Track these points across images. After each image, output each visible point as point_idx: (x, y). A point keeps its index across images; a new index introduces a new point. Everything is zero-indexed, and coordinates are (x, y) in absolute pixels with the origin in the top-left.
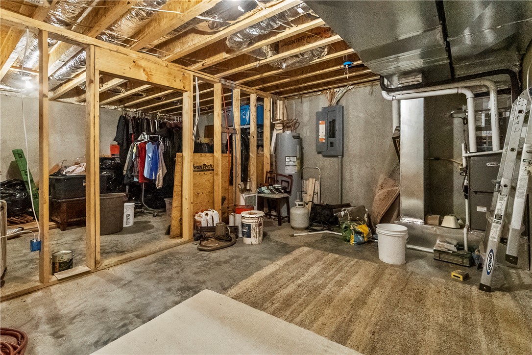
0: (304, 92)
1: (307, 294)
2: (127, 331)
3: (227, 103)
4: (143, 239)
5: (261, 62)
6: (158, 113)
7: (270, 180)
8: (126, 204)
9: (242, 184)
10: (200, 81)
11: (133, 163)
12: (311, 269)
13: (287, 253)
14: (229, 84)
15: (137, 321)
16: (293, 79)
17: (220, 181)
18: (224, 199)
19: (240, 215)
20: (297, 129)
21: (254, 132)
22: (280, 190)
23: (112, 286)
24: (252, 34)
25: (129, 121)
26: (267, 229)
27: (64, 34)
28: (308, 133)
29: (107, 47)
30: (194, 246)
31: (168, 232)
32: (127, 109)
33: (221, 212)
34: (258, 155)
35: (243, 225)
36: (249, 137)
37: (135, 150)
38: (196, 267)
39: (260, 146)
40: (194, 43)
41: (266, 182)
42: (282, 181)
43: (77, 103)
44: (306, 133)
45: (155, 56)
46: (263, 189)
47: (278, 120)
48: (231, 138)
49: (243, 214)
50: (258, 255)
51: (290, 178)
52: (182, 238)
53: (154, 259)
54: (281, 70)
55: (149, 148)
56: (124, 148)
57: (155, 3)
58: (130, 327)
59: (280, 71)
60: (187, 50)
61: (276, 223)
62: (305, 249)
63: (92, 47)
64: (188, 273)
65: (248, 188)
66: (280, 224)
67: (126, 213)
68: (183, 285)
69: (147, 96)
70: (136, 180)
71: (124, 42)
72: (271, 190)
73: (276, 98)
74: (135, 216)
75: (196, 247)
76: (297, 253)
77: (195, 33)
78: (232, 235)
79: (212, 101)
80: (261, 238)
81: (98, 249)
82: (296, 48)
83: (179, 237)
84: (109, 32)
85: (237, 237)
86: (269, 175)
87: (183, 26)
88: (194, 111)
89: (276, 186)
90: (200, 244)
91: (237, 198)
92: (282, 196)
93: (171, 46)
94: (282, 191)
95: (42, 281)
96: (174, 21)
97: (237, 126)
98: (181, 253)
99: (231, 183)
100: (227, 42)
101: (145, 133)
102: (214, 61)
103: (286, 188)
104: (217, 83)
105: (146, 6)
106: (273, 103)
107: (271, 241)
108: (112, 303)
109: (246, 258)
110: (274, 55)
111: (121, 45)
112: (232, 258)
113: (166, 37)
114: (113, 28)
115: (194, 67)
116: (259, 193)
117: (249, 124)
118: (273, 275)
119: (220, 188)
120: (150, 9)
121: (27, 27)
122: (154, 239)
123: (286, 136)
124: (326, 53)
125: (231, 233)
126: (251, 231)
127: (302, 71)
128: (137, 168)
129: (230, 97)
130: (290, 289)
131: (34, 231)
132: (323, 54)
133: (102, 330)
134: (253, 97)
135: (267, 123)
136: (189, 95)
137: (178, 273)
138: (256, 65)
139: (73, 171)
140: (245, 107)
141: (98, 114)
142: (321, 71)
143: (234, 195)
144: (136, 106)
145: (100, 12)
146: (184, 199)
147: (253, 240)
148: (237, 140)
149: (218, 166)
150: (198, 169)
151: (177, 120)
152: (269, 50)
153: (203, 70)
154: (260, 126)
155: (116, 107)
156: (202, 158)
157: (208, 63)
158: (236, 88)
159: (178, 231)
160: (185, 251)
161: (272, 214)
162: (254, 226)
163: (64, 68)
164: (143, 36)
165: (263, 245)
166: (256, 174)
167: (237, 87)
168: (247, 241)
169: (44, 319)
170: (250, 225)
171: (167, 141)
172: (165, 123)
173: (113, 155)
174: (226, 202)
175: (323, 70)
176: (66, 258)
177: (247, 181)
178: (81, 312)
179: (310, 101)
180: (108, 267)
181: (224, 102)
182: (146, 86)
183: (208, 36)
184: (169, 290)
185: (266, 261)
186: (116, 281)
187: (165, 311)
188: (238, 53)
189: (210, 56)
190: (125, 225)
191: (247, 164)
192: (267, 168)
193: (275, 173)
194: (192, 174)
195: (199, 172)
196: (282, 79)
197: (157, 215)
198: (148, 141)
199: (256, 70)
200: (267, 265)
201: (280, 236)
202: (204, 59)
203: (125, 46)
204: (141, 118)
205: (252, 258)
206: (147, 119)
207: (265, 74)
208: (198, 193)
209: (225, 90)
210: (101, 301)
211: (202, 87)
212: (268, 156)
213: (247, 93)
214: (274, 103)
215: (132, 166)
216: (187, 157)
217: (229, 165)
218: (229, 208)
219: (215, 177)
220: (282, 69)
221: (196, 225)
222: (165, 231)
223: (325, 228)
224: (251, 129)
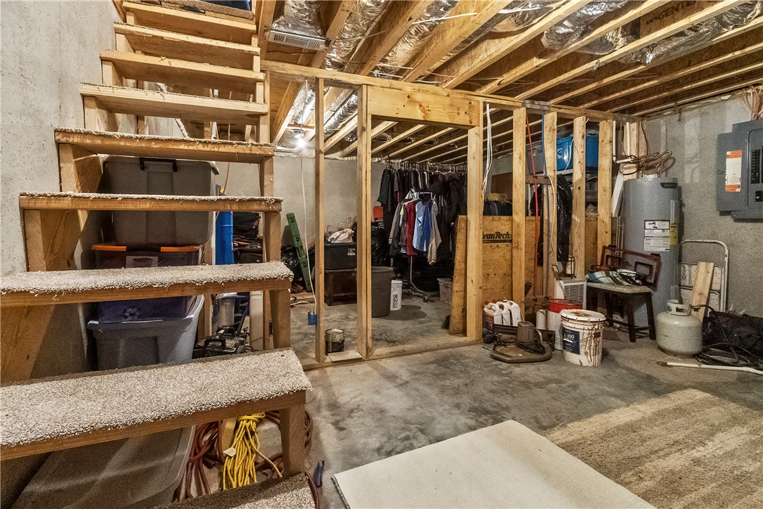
0: (687, 100)
1: (720, 483)
2: (411, 448)
3: (535, 136)
4: (415, 330)
5: (602, 60)
6: (428, 163)
7: (609, 260)
8: (393, 282)
9: (560, 265)
10: (493, 109)
11: (400, 229)
12: (720, 436)
13: (658, 394)
14: (538, 107)
15: (422, 437)
16: (666, 78)
17: (522, 258)
18: (528, 287)
19: (559, 316)
20: (670, 170)
21: (581, 179)
22: (632, 280)
23: (388, 384)
24: (593, 15)
25: (394, 176)
26: (609, 343)
27: (338, 78)
28: (697, 175)
29: (380, 84)
30: (484, 352)
31: (446, 325)
32: (392, 161)
33: (523, 305)
34: (587, 219)
35: (564, 331)
36: (572, 188)
37: (402, 212)
38: (492, 383)
39: (592, 203)
40: (489, 53)
41: (602, 264)
42: (637, 263)
43: (341, 159)
44: (691, 176)
45: (433, 84)
46: (598, 275)
47: (626, 157)
48: (540, 190)
49: (565, 313)
50: (596, 385)
51: (655, 260)
52: (465, 335)
53: (432, 359)
54: (642, 67)
55: (420, 209)
56: (389, 210)
57: (442, 10)
58: (415, 443)
59: (638, 69)
60: (478, 66)
61: (624, 336)
62: (699, 395)
63: (364, 87)
64: (481, 389)
65: (569, 272)
66: (633, 339)
67: (393, 293)
68: (476, 405)
69: (417, 141)
70: (403, 251)
71: (397, 73)
72: (614, 279)
73: (624, 119)
74: (403, 298)
75: (488, 352)
76: (679, 398)
77: (490, 39)
78: (545, 345)
79: (510, 136)
80: (598, 357)
81: (370, 334)
82: (682, 19)
83: (462, 335)
84: (382, 64)
85: (553, 349)
86: (608, 252)
87: (477, 33)
88: (485, 153)
89: (625, 271)
90: (494, 349)
91: (550, 286)
92: (637, 289)
93: (454, 66)
94: (637, 281)
95: (318, 358)
96: (465, 28)
97: (551, 172)
98: (467, 358)
99: (540, 261)
100: (544, 40)
101: (413, 190)
102: (518, 74)
103: (645, 277)
104: (519, 107)
105: (429, 18)
106: (617, 129)
107: (617, 366)
108: (390, 404)
109: (575, 387)
110: (629, 42)
111: (394, 78)
112: (550, 381)
113: (451, 54)
114: (387, 58)
115: (484, 90)
116: (589, 281)
117: (571, 167)
118: (632, 428)
119: (523, 268)
120: (434, 19)
121: (307, 78)
122: (428, 331)
123: (646, 184)
124: (758, 12)
125: (543, 340)
126: (581, 344)
127: (687, 61)
128: (405, 236)
129: (540, 127)
130: (675, 462)
131: (311, 302)
132: (749, 16)
133: (383, 435)
134: (579, 124)
135: (605, 163)
136: (477, 132)
137: (466, 385)
138: (593, 67)
139: (338, 237)
140: (566, 140)
141: (370, 168)
142: (738, 53)
143: (545, 282)
144: (402, 156)
145: (374, 42)
146: (469, 281)
147: (584, 359)
148: (550, 194)
149: (519, 235)
150: (490, 239)
151: (452, 171)
152: (620, 35)
153: (498, 92)
154: (592, 170)
155: (380, 159)
156: (495, 223)
157: (508, 80)
158: (549, 111)
159: (460, 326)
160: (473, 355)
161: (614, 318)
162: (586, 336)
163: (332, 118)
164: (420, 61)
165: (603, 371)
166: (583, 249)
167: (552, 109)
168: (572, 357)
169: (324, 403)
170: (579, 332)
171: (442, 199)
172: (436, 176)
173: (376, 219)
174: (531, 290)
175: (743, 48)
176: (338, 338)
177: (568, 261)
178: (358, 406)
179: (702, 115)
180: (380, 357)
181: (530, 135)
182: (420, 126)
183: (512, 38)
184: (458, 406)
185: (613, 399)
186: (391, 377)
187: (456, 435)
188: (561, 54)
189: (510, 68)
190: (392, 309)
191: (568, 233)
192: (605, 239)
193: (620, 250)
194: (481, 247)
195: (490, 244)
196: (639, 84)
197: (428, 300)
198: (418, 201)
199: (589, 76)
200: (618, 407)
201: (637, 360)
202: (500, 75)
203: (397, 79)
204: (407, 171)
205: (585, 388)
206: (415, 172)
207: (606, 81)
208: (488, 275)
209: (532, 116)
210: (377, 398)
211: (495, 117)
212: (608, 220)
213: (568, 117)
214: (620, 129)
215: (399, 234)
216: (474, 222)
217: (536, 234)
218: (537, 301)
219: (515, 252)
220: (645, 64)
221: (486, 320)
222: (441, 323)
223: (742, 362)
224: (574, 175)
